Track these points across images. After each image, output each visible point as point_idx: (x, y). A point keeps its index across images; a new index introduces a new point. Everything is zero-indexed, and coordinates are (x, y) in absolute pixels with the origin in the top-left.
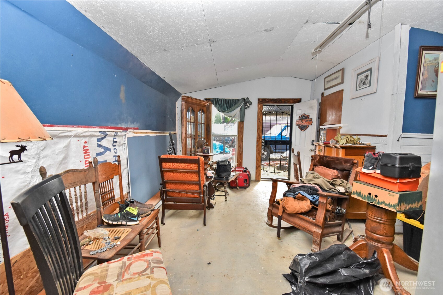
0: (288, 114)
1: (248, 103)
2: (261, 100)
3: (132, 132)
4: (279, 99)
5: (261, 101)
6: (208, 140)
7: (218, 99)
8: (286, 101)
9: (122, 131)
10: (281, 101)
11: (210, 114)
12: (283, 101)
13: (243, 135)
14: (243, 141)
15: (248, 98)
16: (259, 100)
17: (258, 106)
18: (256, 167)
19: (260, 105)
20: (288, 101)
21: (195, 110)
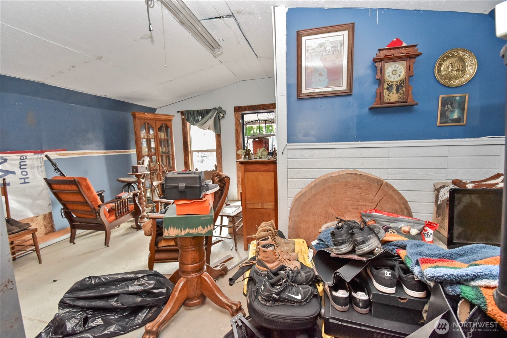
0: (272, 122)
1: (221, 113)
2: (237, 108)
3: (55, 154)
4: (257, 105)
5: (237, 110)
6: (187, 156)
7: (190, 111)
8: (265, 107)
9: (33, 154)
10: (260, 108)
11: (186, 128)
12: (261, 107)
13: (221, 149)
14: (221, 156)
15: (220, 108)
16: (235, 108)
17: (235, 115)
18: (238, 184)
19: (237, 113)
20: (268, 107)
21: (153, 125)
